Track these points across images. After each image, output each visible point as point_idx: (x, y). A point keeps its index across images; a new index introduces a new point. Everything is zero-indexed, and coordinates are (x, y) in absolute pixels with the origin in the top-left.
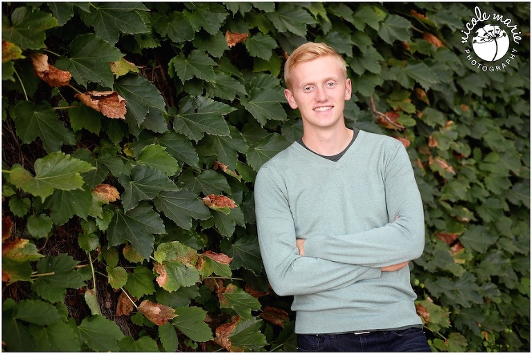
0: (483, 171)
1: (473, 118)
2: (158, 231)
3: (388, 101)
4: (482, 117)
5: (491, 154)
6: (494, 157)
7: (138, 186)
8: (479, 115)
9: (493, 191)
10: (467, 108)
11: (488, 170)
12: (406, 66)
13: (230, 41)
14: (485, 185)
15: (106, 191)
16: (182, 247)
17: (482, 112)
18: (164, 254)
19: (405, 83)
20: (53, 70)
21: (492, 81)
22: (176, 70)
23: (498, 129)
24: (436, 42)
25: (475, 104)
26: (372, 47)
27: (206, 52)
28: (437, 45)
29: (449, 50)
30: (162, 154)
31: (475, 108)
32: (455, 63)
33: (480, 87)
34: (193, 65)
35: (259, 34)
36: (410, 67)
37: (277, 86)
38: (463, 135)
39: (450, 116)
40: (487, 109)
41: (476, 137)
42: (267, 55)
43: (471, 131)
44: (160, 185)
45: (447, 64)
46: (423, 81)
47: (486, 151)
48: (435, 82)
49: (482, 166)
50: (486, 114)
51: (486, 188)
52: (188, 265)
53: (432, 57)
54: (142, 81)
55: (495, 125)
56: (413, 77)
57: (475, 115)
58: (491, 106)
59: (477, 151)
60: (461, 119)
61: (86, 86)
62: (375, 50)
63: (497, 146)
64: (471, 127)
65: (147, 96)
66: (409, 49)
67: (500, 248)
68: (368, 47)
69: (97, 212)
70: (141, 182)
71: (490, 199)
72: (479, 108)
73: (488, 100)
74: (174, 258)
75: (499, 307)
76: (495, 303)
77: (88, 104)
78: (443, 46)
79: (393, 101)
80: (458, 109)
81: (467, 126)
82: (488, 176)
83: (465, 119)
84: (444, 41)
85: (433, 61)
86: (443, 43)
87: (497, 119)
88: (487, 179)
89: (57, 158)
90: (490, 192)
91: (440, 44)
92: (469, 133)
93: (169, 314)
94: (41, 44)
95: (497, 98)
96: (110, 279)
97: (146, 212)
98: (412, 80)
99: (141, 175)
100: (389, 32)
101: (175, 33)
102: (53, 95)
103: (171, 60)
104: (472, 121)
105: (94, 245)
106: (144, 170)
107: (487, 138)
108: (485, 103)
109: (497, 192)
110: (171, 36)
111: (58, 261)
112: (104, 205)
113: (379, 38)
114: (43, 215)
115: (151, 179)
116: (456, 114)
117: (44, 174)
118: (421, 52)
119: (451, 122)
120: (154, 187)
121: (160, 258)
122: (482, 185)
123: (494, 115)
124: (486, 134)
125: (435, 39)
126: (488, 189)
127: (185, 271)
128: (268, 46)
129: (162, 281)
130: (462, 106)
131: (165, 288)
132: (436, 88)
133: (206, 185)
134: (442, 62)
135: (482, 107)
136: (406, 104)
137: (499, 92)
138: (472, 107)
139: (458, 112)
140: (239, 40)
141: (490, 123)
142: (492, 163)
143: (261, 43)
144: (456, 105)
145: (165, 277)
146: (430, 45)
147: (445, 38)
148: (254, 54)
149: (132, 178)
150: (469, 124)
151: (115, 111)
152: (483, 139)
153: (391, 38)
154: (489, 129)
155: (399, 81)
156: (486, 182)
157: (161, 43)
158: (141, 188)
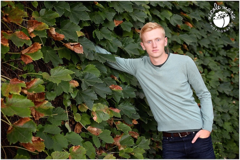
0: (208, 79)
1: (204, 57)
2: (94, 98)
3: (172, 49)
4: (207, 56)
5: (211, 72)
6: (212, 73)
7: (86, 81)
8: (206, 55)
9: (213, 86)
10: (201, 53)
11: (210, 78)
12: (179, 35)
13: (116, 24)
14: (209, 84)
15: (74, 83)
16: (102, 105)
17: (207, 54)
18: (95, 108)
19: (179, 42)
20: (57, 34)
21: (211, 41)
22: (96, 35)
23: (213, 61)
24: (190, 25)
25: (204, 51)
26: (167, 27)
27: (108, 28)
28: (190, 27)
29: (195, 29)
30: (94, 68)
31: (204, 53)
32: (198, 34)
33: (207, 44)
34: (102, 33)
35: (126, 21)
36: (181, 35)
37: (133, 42)
38: (201, 64)
39: (195, 55)
40: (209, 53)
41: (206, 64)
42: (129, 30)
43: (204, 62)
44: (95, 80)
45: (195, 34)
46: (187, 41)
47: (209, 70)
48: (191, 42)
49: (208, 77)
50: (208, 55)
51: (210, 85)
52: (105, 112)
53: (189, 32)
54: (85, 39)
55: (212, 60)
56: (183, 39)
57: (204, 55)
58: (210, 52)
59: (206, 70)
60: (199, 57)
61: (68, 41)
62: (168, 28)
63: (214, 68)
64: (203, 60)
65: (88, 45)
66: (180, 28)
67: (216, 110)
68: (166, 27)
69: (71, 91)
70: (87, 79)
71: (212, 90)
72: (206, 53)
73: (209, 49)
74: (99, 110)
75: (216, 134)
76: (214, 132)
77: (69, 48)
78: (193, 27)
79: (174, 49)
80: (198, 53)
81: (202, 60)
82: (210, 80)
83: (201, 57)
84: (193, 25)
85: (190, 33)
86: (193, 26)
87: (213, 57)
88: (210, 82)
89: (59, 69)
90: (211, 87)
91: (191, 26)
92: (203, 63)
93: (99, 131)
94: (54, 23)
95: (213, 49)
96: (75, 118)
97: (89, 91)
98: (182, 41)
99: (87, 77)
100: (174, 21)
101: (96, 20)
102: (52, 44)
103: (94, 31)
104: (204, 58)
105: (69, 104)
106: (88, 74)
107: (210, 65)
108: (208, 51)
109: (214, 87)
110: (95, 21)
111: (57, 110)
112: (74, 88)
113: (170, 23)
114: (52, 92)
115: (91, 78)
116: (197, 55)
117: (54, 75)
118: (185, 29)
119: (196, 58)
120: (92, 81)
121: (94, 109)
122: (208, 84)
123: (212, 55)
124: (209, 63)
125: (190, 24)
126: (211, 86)
127: (104, 115)
128: (129, 26)
129: (95, 118)
130: (200, 52)
131: (97, 121)
132: (191, 44)
133: (108, 82)
134: (193, 34)
135: (207, 52)
136: (179, 50)
137: (213, 46)
138: (203, 52)
139: (198, 54)
140: (119, 23)
141: (210, 59)
142: (212, 75)
143: (127, 25)
144: (197, 51)
145: (96, 117)
146: (188, 27)
147: (194, 24)
148: (124, 29)
149: (83, 77)
150: (203, 59)
151: (79, 50)
152: (208, 66)
153: (175, 23)
154: (210, 61)
155: (177, 41)
156: (210, 83)
157: (91, 24)
158: (87, 81)
